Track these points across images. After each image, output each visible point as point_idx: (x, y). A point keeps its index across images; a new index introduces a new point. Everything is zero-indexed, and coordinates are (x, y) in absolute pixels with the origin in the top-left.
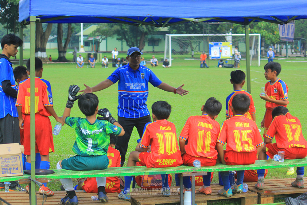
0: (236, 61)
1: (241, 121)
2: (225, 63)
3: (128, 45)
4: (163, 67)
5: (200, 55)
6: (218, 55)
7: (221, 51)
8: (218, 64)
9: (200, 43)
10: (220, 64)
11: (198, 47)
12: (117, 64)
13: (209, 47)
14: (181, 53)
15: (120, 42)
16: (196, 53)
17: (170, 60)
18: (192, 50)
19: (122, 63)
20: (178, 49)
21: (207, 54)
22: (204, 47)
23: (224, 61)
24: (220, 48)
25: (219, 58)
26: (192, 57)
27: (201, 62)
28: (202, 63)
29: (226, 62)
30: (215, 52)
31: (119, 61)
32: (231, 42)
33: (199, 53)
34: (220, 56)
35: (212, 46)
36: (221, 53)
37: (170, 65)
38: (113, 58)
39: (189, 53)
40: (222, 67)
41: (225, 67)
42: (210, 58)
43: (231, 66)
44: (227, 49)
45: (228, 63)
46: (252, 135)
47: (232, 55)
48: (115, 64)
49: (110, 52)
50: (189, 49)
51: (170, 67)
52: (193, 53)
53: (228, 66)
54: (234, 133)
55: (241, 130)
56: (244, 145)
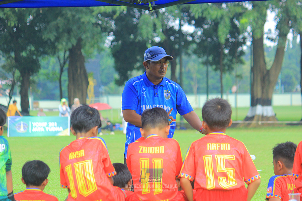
46: (234, 163)
54: (204, 160)
55: (216, 155)
56: (219, 178)
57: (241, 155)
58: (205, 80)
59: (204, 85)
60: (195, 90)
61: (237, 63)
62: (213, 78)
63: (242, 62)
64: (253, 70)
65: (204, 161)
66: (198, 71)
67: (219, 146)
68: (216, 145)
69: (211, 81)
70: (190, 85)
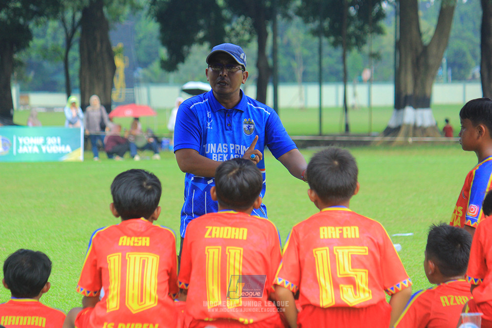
1: (336, 223)
46: (367, 260)
54: (315, 256)
55: (335, 248)
56: (342, 288)
57: (378, 246)
58: (317, 58)
59: (314, 68)
60: (299, 76)
61: (372, 32)
62: (330, 55)
63: (380, 31)
64: (398, 45)
65: (314, 258)
66: (305, 44)
67: (341, 232)
68: (335, 230)
69: (327, 61)
70: (290, 67)
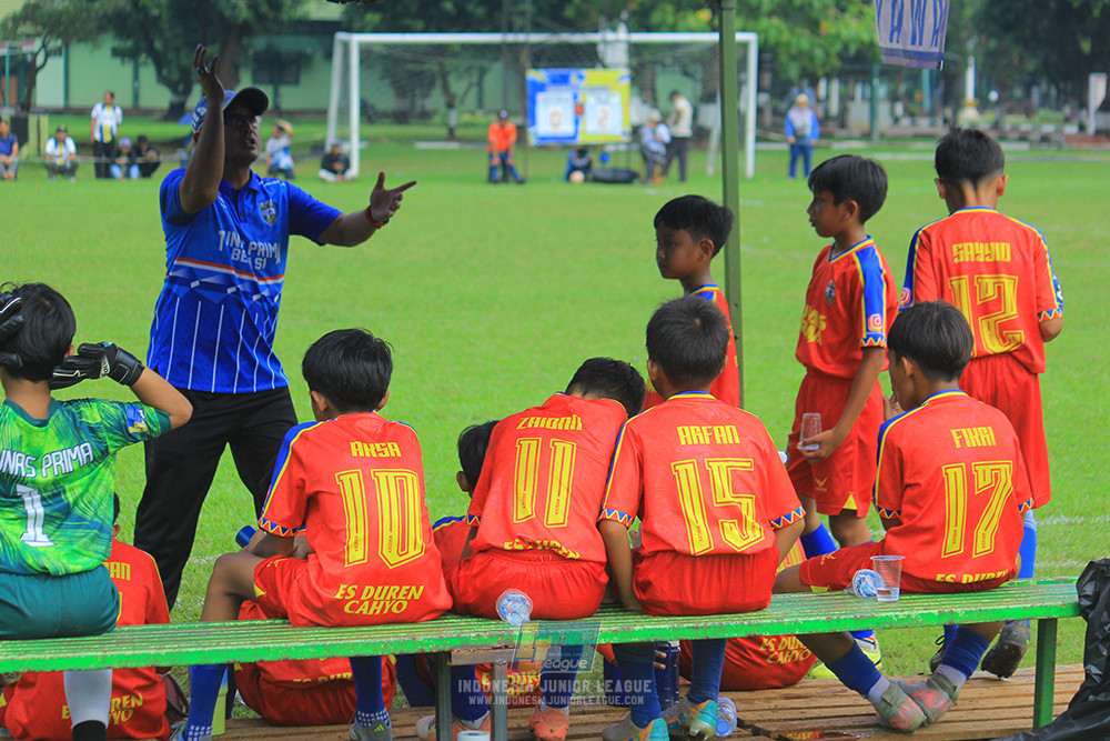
0: (648, 154)
1: (702, 420)
2: (597, 165)
3: (162, 79)
4: (323, 181)
5: (487, 126)
6: (566, 128)
7: (579, 110)
8: (564, 168)
9: (483, 72)
10: (573, 169)
11: (473, 92)
12: (119, 166)
13: (529, 91)
14: (401, 117)
15: (128, 68)
16: (466, 118)
17: (354, 148)
18: (450, 105)
19: (140, 160)
20: (387, 100)
21: (518, 120)
22: (505, 93)
23: (593, 156)
24: (575, 97)
25: (570, 143)
26: (451, 136)
27: (491, 156)
28: (496, 161)
29: (604, 158)
30: (554, 114)
31: (125, 151)
32: (625, 72)
33: (480, 118)
34: (576, 131)
35: (540, 87)
36: (581, 120)
37: (354, 171)
38: (97, 136)
39: (437, 119)
40: (586, 180)
41: (597, 180)
42: (532, 141)
43: (622, 176)
44: (605, 102)
45: (610, 164)
46: (754, 478)
47: (628, 129)
48: (108, 167)
49: (84, 113)
50: (435, 100)
51: (353, 180)
52: (454, 118)
53: (609, 176)
54: (674, 473)
56: (722, 523)
65: (675, 477)
67: (711, 434)
68: (702, 431)
